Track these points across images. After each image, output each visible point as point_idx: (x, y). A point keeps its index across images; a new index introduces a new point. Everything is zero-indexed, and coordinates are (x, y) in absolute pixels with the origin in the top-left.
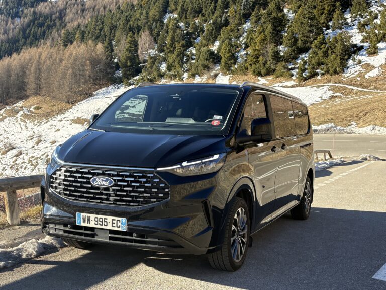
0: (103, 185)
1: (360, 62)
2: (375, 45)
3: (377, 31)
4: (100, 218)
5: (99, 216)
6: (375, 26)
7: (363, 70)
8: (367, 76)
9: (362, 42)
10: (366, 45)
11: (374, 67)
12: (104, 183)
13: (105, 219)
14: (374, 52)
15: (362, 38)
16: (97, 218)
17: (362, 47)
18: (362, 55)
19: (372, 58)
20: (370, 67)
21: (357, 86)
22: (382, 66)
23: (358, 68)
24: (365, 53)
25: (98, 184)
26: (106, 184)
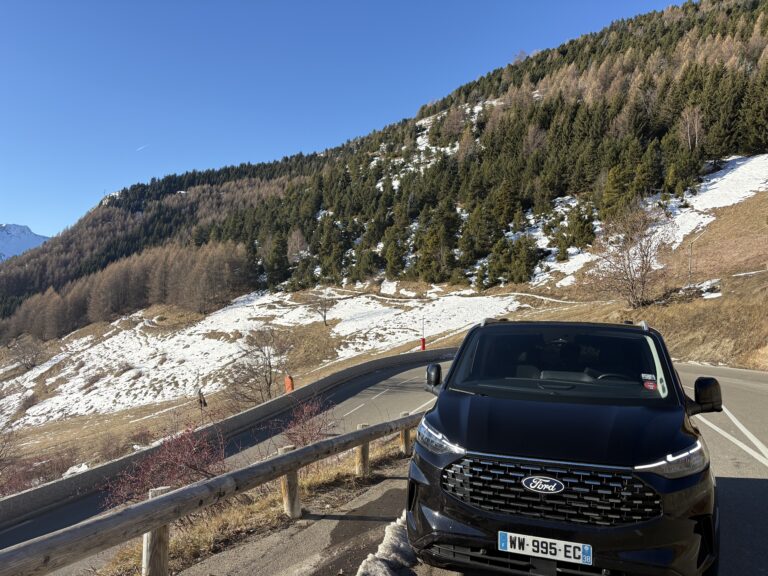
0: (547, 490)
1: (548, 269)
2: (565, 250)
3: (565, 235)
4: (542, 543)
5: (540, 539)
6: (563, 229)
7: (553, 279)
8: (558, 285)
9: (549, 246)
10: (554, 249)
11: (564, 275)
12: (546, 486)
13: (551, 544)
14: (564, 257)
15: (548, 242)
16: (537, 542)
17: (549, 252)
18: (551, 261)
19: (562, 264)
20: (561, 275)
21: (548, 296)
22: (574, 274)
23: (547, 275)
24: (553, 258)
25: (536, 489)
26: (552, 489)
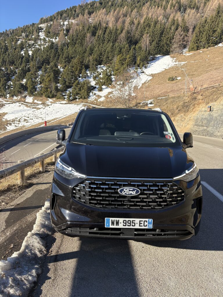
1: (95, 94)
2: (101, 87)
3: (101, 81)
6: (101, 78)
7: (97, 98)
8: (99, 100)
9: (95, 85)
10: (97, 86)
11: (101, 97)
14: (101, 90)
15: (95, 83)
17: (95, 87)
18: (96, 91)
19: (100, 92)
20: (99, 97)
21: (95, 105)
22: (104, 96)
23: (95, 96)
24: (97, 90)
